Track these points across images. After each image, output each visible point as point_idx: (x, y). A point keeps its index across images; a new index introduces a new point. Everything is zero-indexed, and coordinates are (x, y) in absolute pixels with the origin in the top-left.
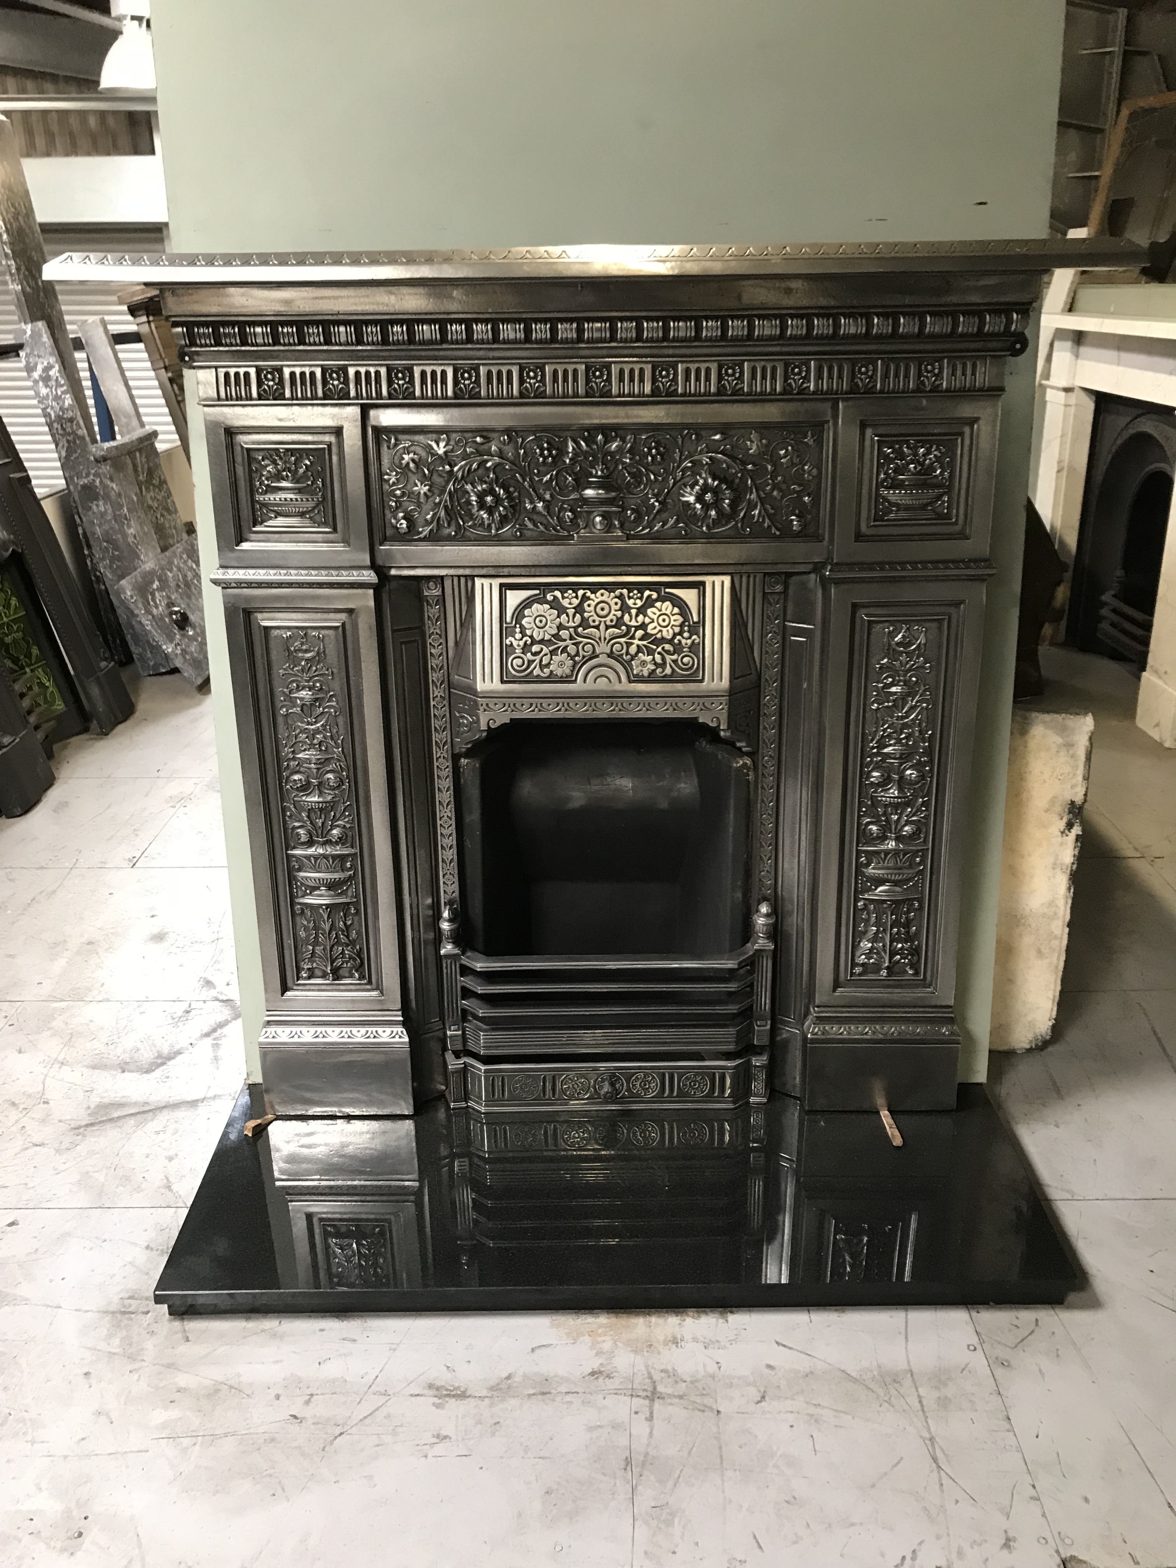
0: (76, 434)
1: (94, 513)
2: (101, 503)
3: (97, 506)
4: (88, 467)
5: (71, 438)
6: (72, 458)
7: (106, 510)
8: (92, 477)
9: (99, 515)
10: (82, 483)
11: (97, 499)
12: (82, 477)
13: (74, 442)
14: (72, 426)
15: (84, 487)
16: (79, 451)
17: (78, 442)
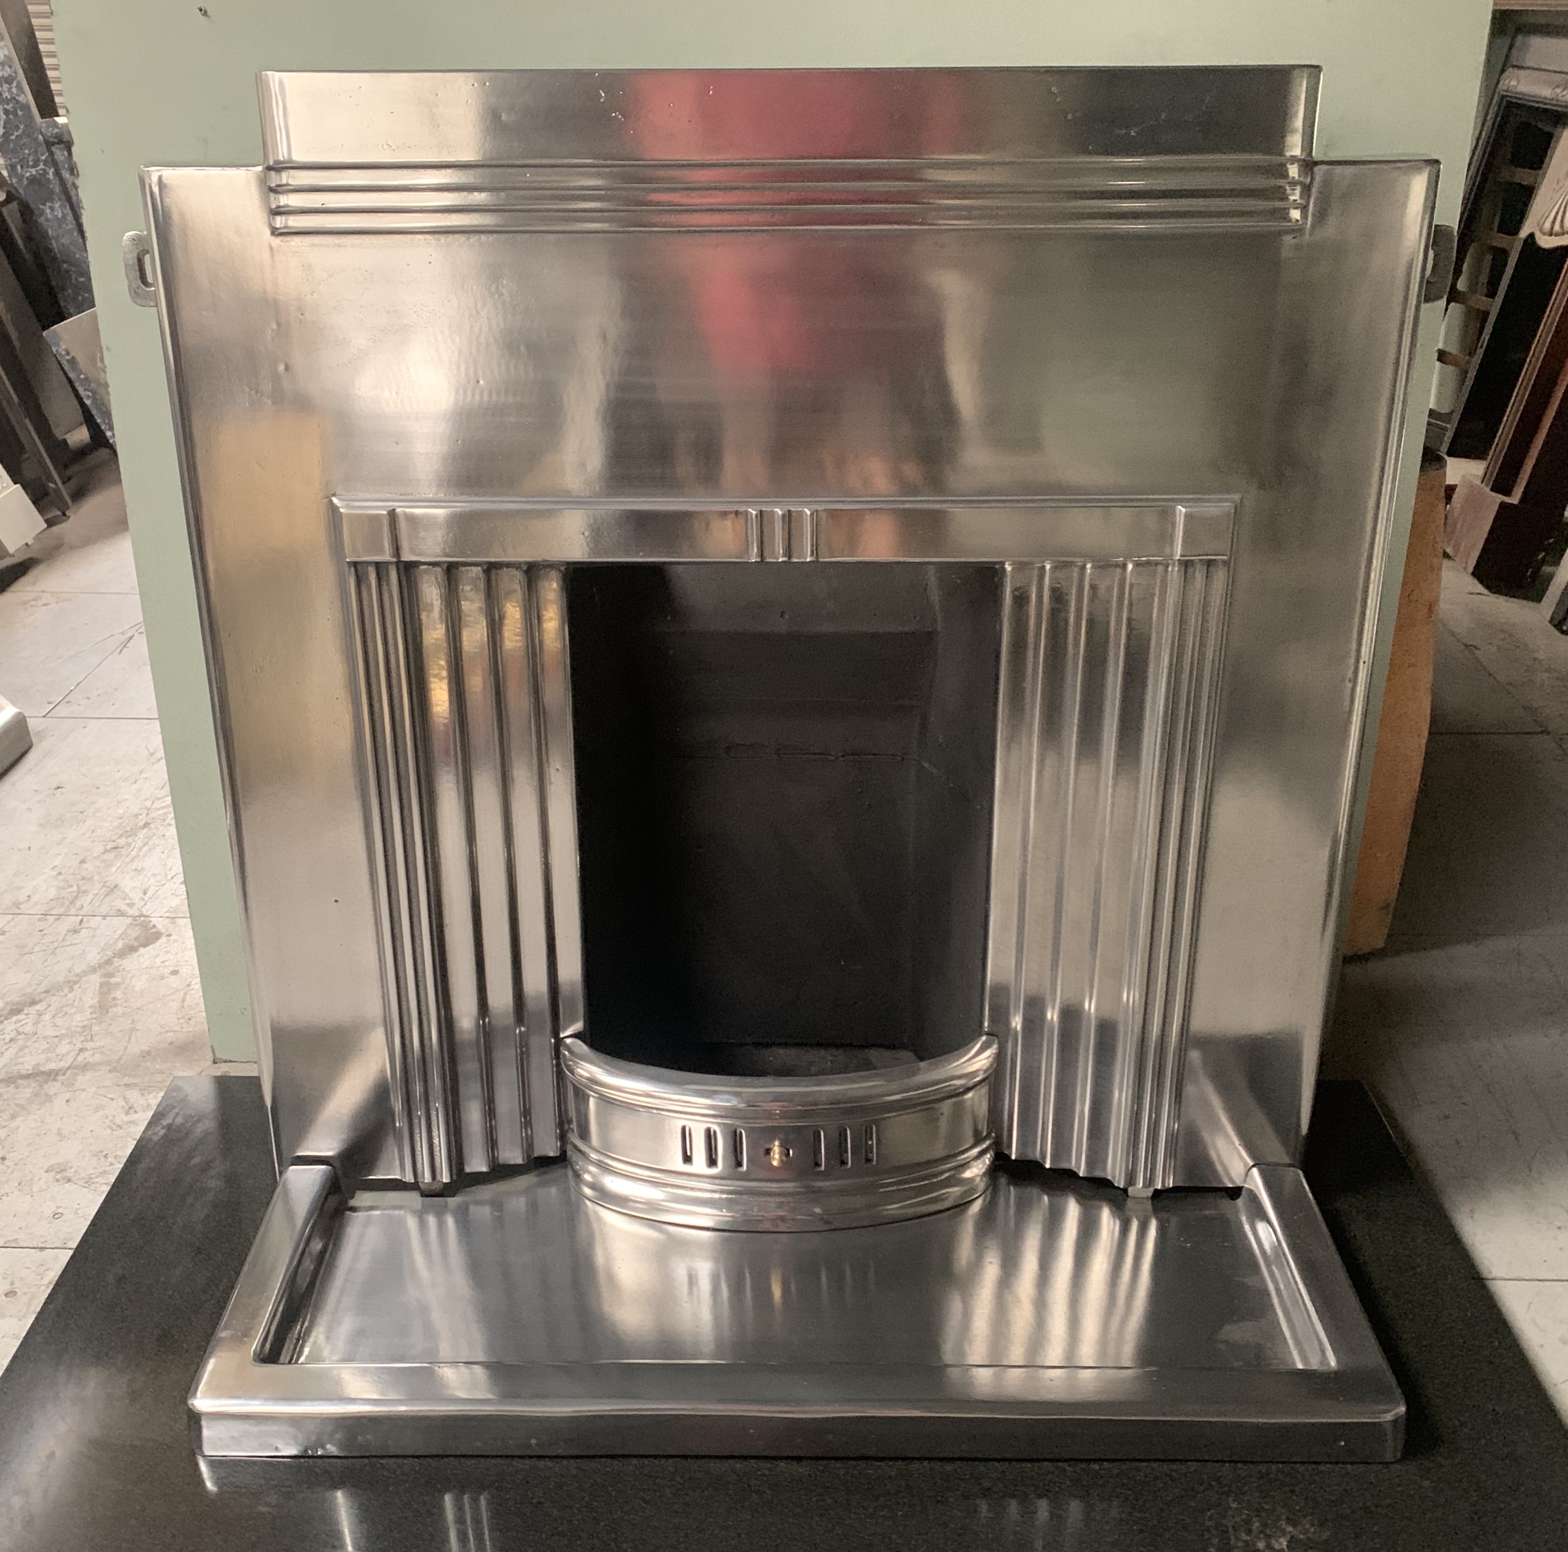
0: (17, 102)
1: (47, 220)
2: (57, 205)
3: (52, 209)
4: (36, 152)
5: (9, 107)
6: (13, 137)
7: (64, 216)
8: (42, 166)
9: (55, 224)
10: (28, 174)
11: (51, 199)
12: (28, 167)
13: (16, 115)
14: (10, 88)
15: (33, 180)
16: (22, 127)
17: (20, 113)
